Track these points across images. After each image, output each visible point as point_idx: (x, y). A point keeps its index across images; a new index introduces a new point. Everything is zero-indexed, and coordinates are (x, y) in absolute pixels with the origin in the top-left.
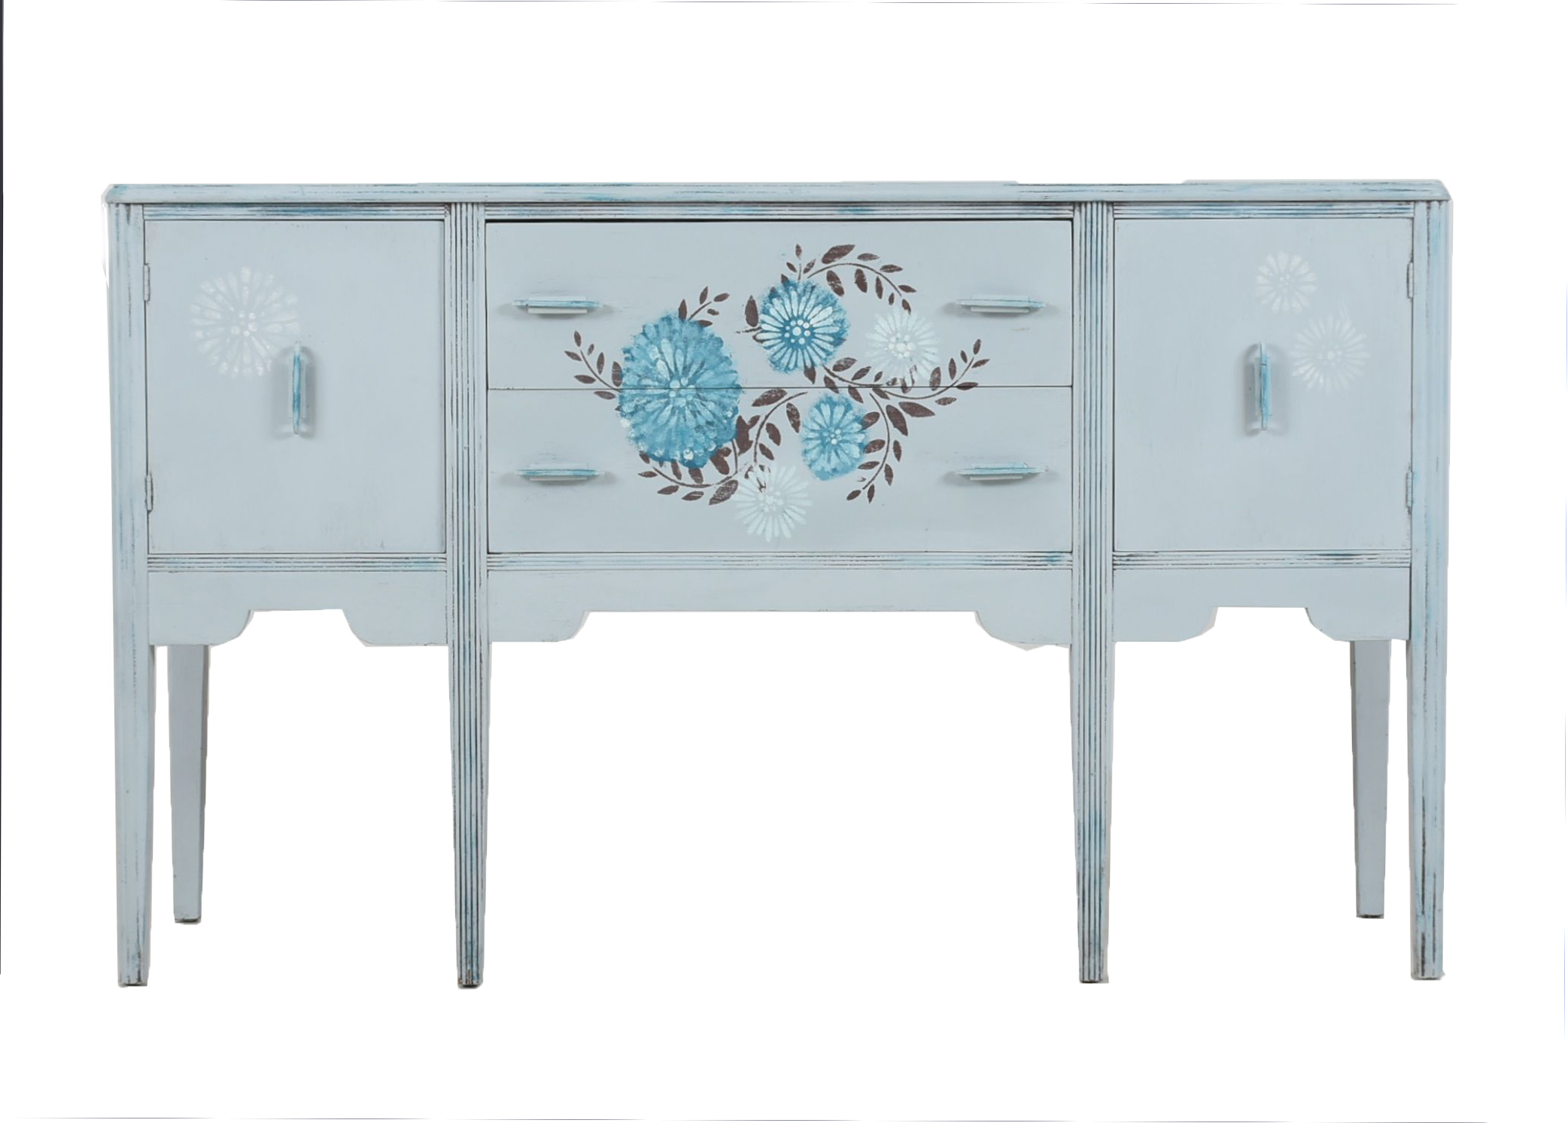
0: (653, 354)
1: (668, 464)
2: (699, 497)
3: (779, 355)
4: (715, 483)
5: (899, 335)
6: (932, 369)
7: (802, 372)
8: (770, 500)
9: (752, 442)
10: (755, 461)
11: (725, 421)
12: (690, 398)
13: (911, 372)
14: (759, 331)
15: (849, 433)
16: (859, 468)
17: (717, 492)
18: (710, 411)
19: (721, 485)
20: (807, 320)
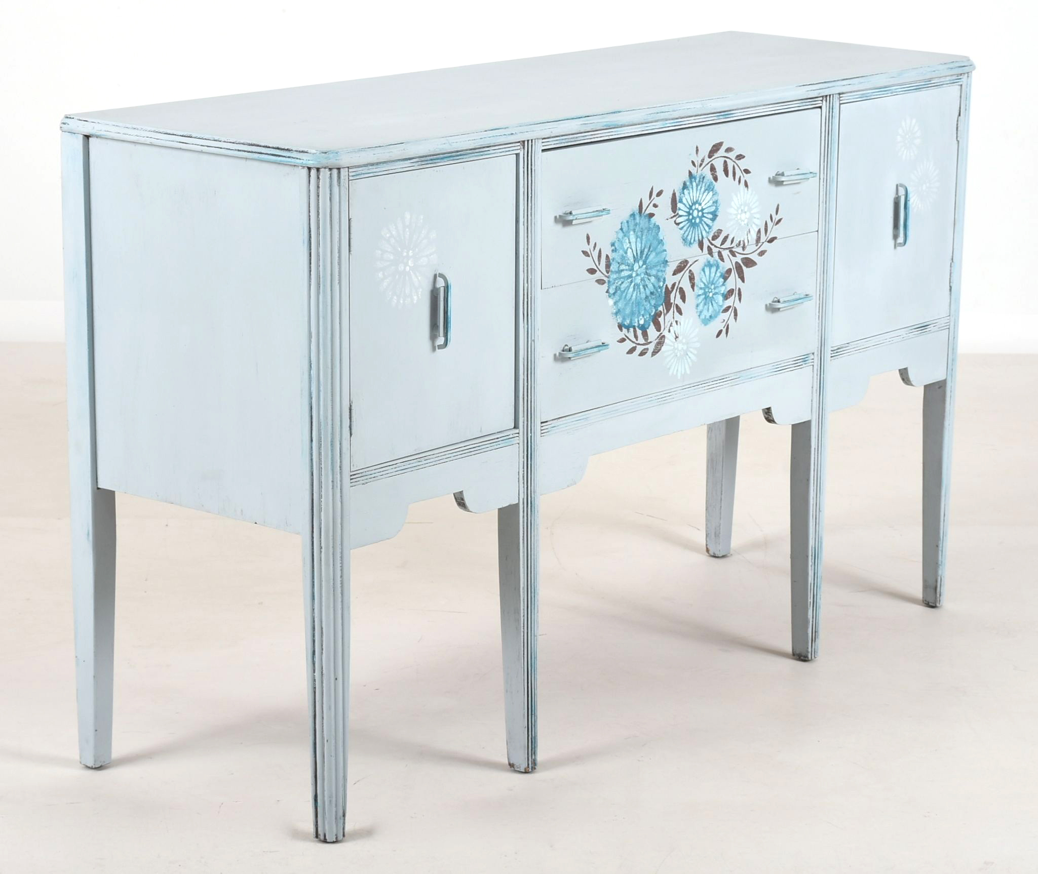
0: (626, 245)
1: (632, 330)
2: (646, 352)
3: (686, 235)
4: (654, 339)
5: (742, 208)
6: (757, 230)
7: (697, 244)
8: (680, 346)
9: (672, 303)
10: (674, 318)
11: (659, 290)
12: (643, 276)
13: (747, 235)
14: (677, 216)
15: (718, 287)
16: (722, 312)
17: (655, 346)
18: (652, 284)
19: (657, 341)
20: (700, 204)
